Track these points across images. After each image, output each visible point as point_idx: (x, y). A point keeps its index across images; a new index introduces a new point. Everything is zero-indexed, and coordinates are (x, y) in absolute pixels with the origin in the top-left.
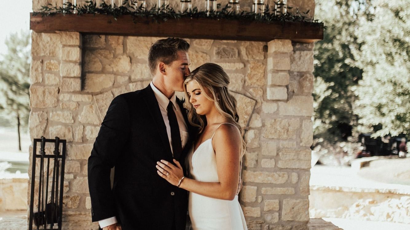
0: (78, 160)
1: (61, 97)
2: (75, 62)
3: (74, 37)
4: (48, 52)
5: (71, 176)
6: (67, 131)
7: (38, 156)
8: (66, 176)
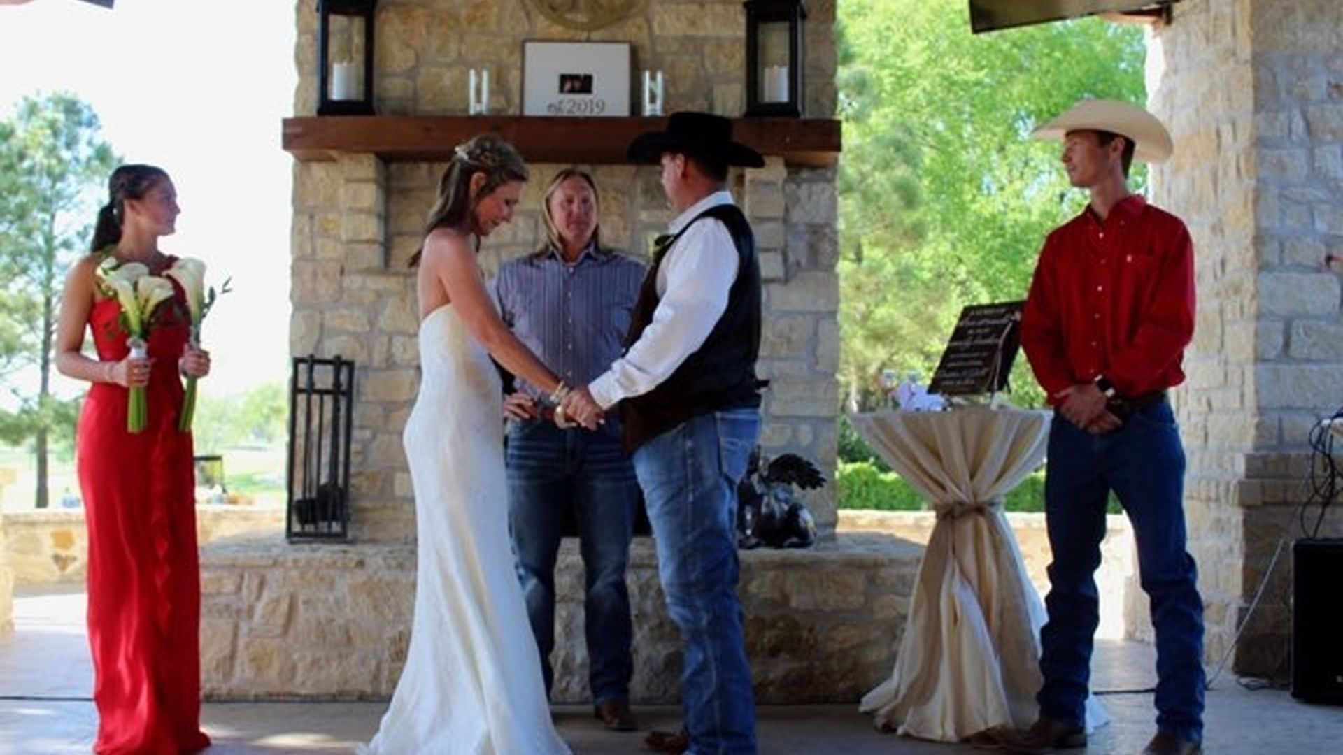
0: (380, 403)
1: (346, 281)
2: (368, 212)
3: (366, 163)
4: (321, 197)
5: (367, 434)
6: (357, 347)
7: (302, 391)
8: (356, 434)
